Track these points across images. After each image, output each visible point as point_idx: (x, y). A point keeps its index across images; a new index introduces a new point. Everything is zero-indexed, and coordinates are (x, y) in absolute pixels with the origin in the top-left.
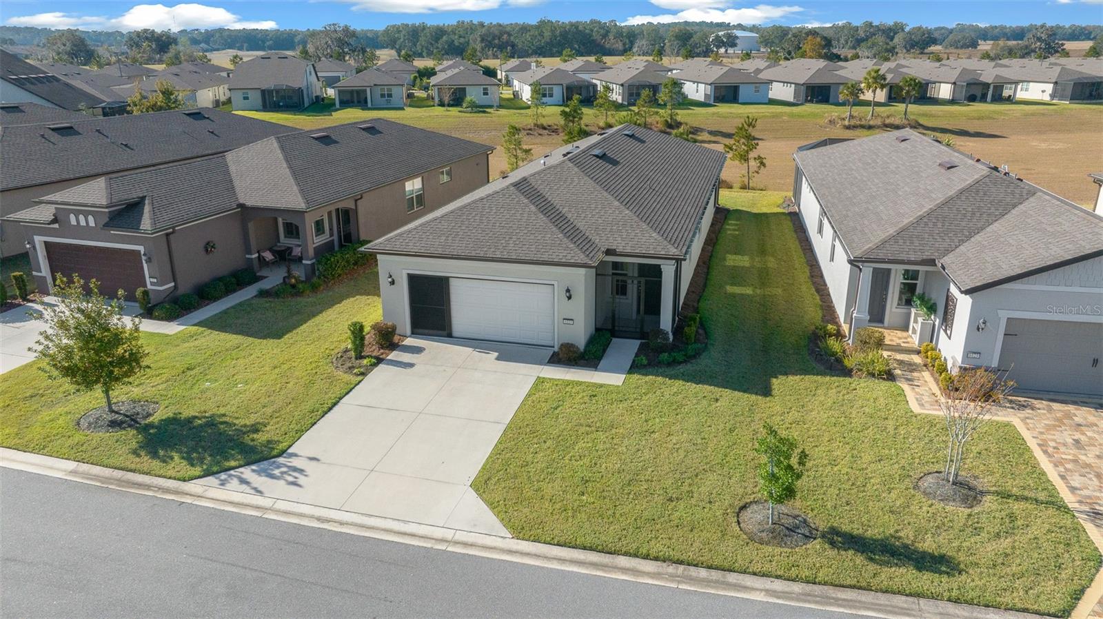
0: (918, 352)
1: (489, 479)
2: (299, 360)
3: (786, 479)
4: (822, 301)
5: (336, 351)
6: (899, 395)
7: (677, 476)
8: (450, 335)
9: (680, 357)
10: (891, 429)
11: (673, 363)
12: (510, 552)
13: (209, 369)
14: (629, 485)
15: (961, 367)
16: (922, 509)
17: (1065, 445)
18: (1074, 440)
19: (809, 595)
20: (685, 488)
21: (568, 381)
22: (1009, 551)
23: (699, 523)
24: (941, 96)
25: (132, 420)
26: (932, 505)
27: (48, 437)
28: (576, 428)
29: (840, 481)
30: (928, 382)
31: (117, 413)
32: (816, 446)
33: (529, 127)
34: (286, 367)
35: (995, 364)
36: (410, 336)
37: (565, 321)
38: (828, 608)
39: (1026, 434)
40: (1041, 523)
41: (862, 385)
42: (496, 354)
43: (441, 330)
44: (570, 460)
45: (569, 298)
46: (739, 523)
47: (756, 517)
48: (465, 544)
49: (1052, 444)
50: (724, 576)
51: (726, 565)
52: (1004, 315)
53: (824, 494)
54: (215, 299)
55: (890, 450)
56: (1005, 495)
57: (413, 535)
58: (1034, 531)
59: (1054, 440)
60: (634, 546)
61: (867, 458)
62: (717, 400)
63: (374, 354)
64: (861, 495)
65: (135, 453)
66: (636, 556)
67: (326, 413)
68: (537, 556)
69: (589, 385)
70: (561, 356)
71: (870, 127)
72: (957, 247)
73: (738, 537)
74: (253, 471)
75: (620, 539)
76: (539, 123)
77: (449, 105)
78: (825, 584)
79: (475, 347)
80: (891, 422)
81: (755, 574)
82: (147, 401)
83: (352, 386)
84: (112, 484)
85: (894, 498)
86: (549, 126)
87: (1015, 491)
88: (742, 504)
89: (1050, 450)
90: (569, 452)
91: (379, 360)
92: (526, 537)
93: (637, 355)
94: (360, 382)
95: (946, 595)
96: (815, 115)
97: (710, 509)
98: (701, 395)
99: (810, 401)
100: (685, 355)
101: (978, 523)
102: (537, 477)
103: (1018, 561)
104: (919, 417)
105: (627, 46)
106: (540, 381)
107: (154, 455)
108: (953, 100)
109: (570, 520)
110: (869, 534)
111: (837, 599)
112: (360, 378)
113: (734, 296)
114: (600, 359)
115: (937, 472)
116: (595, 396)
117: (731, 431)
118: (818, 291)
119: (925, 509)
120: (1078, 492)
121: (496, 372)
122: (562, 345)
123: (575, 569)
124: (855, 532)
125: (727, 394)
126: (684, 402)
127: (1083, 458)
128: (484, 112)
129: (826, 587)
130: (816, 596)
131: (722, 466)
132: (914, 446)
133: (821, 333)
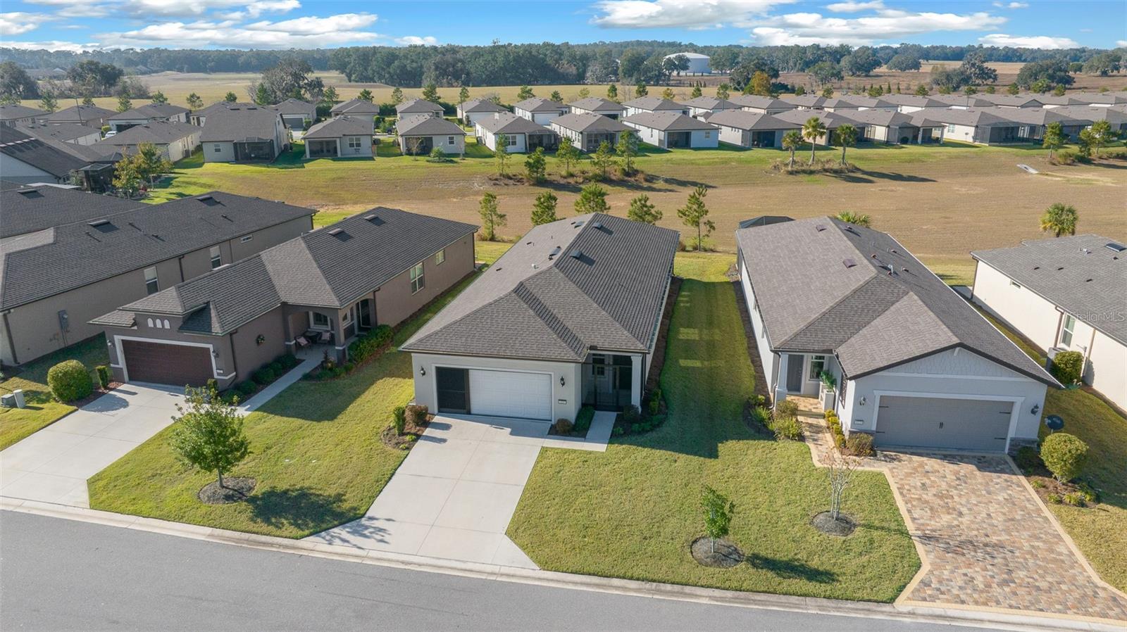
0: (824, 417)
1: (518, 528)
2: (355, 438)
3: (721, 522)
4: (755, 371)
5: (382, 429)
6: (806, 453)
7: (649, 521)
8: (469, 413)
9: (647, 426)
10: (798, 479)
11: (642, 432)
12: (540, 579)
13: (284, 447)
14: (616, 529)
15: (850, 431)
16: (814, 538)
17: (915, 488)
18: (922, 483)
19: (737, 598)
20: (655, 529)
21: (565, 449)
22: (865, 564)
23: (665, 554)
24: (877, 137)
25: (240, 493)
26: (821, 535)
27: (181, 509)
28: (575, 488)
29: (760, 520)
30: (828, 439)
31: (227, 488)
32: (746, 495)
33: (495, 177)
34: (346, 444)
35: (874, 428)
36: (437, 415)
37: (560, 402)
38: (749, 606)
39: (891, 480)
40: (889, 544)
41: (781, 445)
42: (509, 430)
43: (461, 409)
44: (574, 512)
45: (563, 384)
46: (692, 552)
47: (704, 548)
48: (508, 575)
49: (907, 487)
50: (682, 589)
51: (684, 581)
52: (878, 394)
53: (749, 530)
54: (268, 383)
55: (796, 496)
56: (869, 527)
57: (471, 571)
58: (884, 549)
59: (909, 485)
60: (623, 571)
61: (780, 502)
62: (676, 461)
63: (413, 431)
64: (774, 530)
65: (252, 519)
66: (624, 578)
67: (388, 482)
68: (558, 581)
69: (582, 452)
70: (558, 429)
71: (811, 172)
72: (849, 338)
73: (691, 563)
74: (349, 532)
75: (613, 567)
76: (504, 173)
77: (417, 154)
78: (747, 591)
79: (491, 424)
80: (799, 475)
81: (702, 586)
82: (244, 477)
83: (402, 459)
84: (244, 543)
85: (796, 531)
86: (514, 176)
87: (877, 523)
88: (694, 539)
89: (905, 492)
90: (572, 506)
91: (418, 437)
92: (550, 568)
93: (615, 426)
94: (407, 455)
95: (823, 594)
96: (761, 161)
97: (672, 544)
98: (664, 457)
99: (742, 459)
100: (651, 425)
101: (849, 546)
102: (552, 526)
103: (870, 570)
104: (818, 470)
105: (581, 70)
106: (544, 450)
107: (268, 522)
108: (887, 142)
109: (578, 555)
110: (778, 557)
111: (754, 600)
112: (406, 452)
113: (688, 368)
114: (587, 429)
115: (827, 511)
116: (586, 461)
117: (686, 485)
118: (753, 362)
119: (816, 538)
120: (916, 521)
121: (509, 443)
122: (558, 420)
123: (585, 588)
124: (769, 556)
125: (683, 457)
126: (652, 464)
127: (925, 496)
128: (452, 161)
129: (748, 593)
130: (742, 599)
131: (680, 512)
132: (813, 492)
133: (753, 402)
